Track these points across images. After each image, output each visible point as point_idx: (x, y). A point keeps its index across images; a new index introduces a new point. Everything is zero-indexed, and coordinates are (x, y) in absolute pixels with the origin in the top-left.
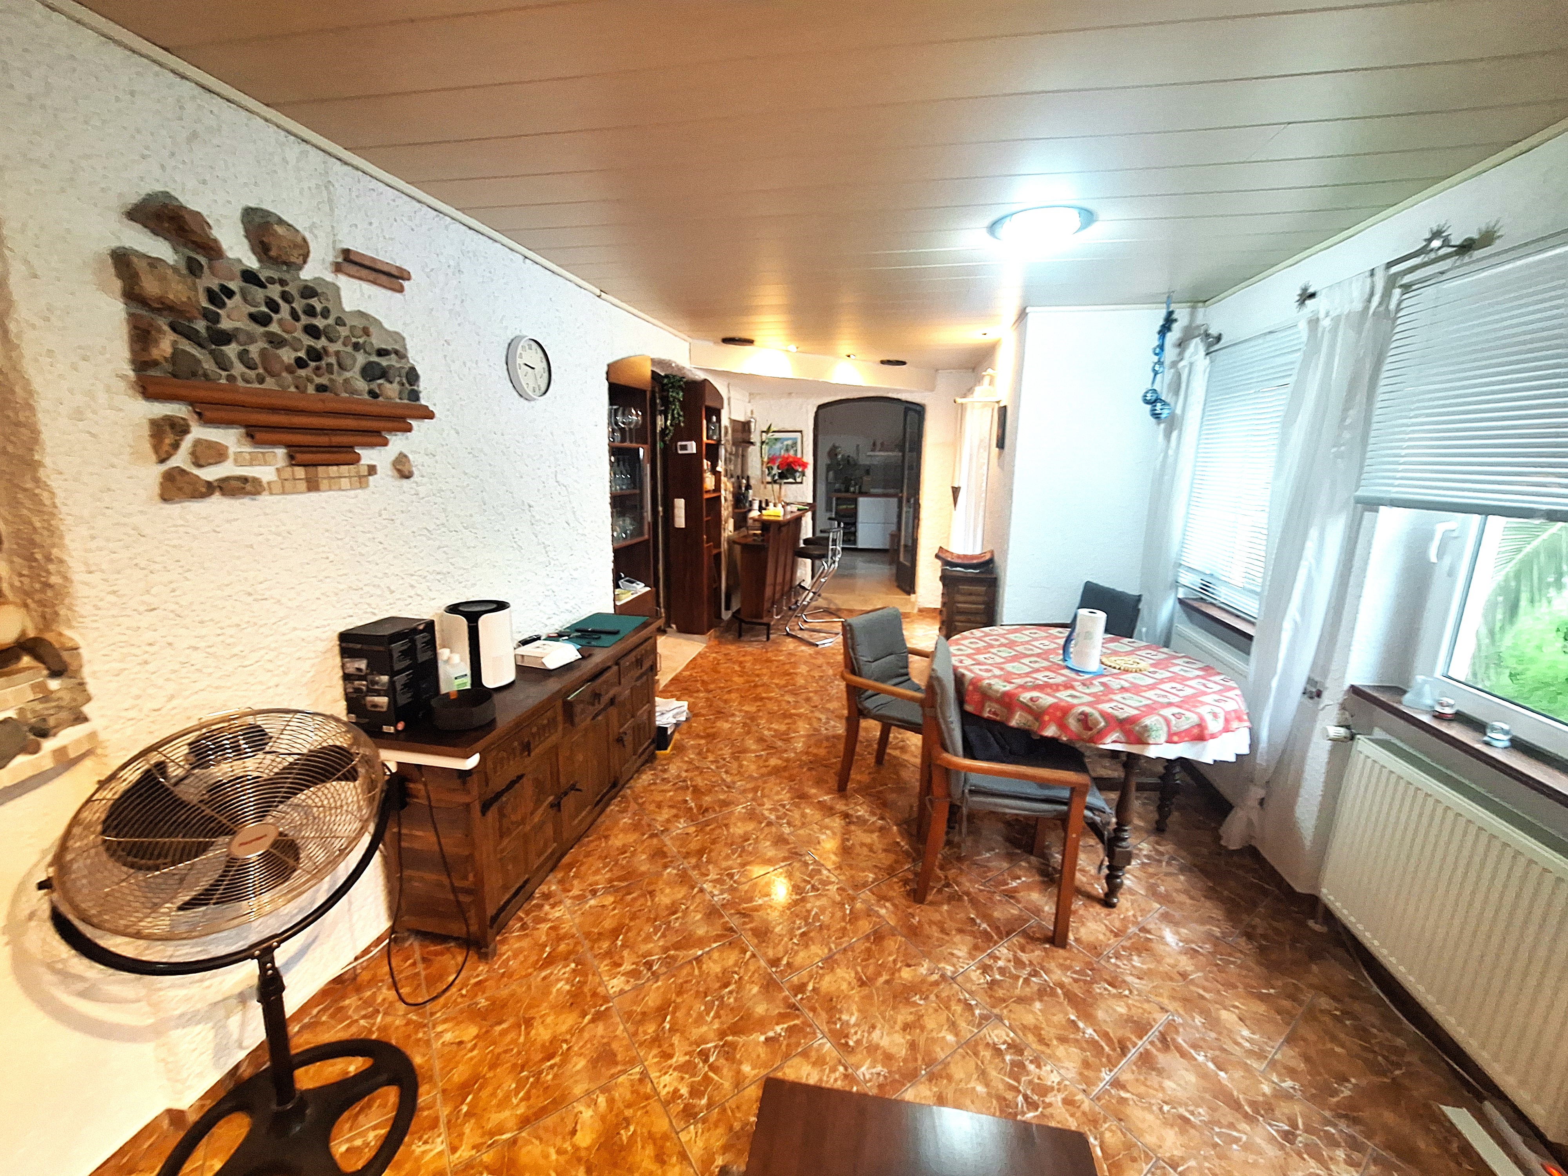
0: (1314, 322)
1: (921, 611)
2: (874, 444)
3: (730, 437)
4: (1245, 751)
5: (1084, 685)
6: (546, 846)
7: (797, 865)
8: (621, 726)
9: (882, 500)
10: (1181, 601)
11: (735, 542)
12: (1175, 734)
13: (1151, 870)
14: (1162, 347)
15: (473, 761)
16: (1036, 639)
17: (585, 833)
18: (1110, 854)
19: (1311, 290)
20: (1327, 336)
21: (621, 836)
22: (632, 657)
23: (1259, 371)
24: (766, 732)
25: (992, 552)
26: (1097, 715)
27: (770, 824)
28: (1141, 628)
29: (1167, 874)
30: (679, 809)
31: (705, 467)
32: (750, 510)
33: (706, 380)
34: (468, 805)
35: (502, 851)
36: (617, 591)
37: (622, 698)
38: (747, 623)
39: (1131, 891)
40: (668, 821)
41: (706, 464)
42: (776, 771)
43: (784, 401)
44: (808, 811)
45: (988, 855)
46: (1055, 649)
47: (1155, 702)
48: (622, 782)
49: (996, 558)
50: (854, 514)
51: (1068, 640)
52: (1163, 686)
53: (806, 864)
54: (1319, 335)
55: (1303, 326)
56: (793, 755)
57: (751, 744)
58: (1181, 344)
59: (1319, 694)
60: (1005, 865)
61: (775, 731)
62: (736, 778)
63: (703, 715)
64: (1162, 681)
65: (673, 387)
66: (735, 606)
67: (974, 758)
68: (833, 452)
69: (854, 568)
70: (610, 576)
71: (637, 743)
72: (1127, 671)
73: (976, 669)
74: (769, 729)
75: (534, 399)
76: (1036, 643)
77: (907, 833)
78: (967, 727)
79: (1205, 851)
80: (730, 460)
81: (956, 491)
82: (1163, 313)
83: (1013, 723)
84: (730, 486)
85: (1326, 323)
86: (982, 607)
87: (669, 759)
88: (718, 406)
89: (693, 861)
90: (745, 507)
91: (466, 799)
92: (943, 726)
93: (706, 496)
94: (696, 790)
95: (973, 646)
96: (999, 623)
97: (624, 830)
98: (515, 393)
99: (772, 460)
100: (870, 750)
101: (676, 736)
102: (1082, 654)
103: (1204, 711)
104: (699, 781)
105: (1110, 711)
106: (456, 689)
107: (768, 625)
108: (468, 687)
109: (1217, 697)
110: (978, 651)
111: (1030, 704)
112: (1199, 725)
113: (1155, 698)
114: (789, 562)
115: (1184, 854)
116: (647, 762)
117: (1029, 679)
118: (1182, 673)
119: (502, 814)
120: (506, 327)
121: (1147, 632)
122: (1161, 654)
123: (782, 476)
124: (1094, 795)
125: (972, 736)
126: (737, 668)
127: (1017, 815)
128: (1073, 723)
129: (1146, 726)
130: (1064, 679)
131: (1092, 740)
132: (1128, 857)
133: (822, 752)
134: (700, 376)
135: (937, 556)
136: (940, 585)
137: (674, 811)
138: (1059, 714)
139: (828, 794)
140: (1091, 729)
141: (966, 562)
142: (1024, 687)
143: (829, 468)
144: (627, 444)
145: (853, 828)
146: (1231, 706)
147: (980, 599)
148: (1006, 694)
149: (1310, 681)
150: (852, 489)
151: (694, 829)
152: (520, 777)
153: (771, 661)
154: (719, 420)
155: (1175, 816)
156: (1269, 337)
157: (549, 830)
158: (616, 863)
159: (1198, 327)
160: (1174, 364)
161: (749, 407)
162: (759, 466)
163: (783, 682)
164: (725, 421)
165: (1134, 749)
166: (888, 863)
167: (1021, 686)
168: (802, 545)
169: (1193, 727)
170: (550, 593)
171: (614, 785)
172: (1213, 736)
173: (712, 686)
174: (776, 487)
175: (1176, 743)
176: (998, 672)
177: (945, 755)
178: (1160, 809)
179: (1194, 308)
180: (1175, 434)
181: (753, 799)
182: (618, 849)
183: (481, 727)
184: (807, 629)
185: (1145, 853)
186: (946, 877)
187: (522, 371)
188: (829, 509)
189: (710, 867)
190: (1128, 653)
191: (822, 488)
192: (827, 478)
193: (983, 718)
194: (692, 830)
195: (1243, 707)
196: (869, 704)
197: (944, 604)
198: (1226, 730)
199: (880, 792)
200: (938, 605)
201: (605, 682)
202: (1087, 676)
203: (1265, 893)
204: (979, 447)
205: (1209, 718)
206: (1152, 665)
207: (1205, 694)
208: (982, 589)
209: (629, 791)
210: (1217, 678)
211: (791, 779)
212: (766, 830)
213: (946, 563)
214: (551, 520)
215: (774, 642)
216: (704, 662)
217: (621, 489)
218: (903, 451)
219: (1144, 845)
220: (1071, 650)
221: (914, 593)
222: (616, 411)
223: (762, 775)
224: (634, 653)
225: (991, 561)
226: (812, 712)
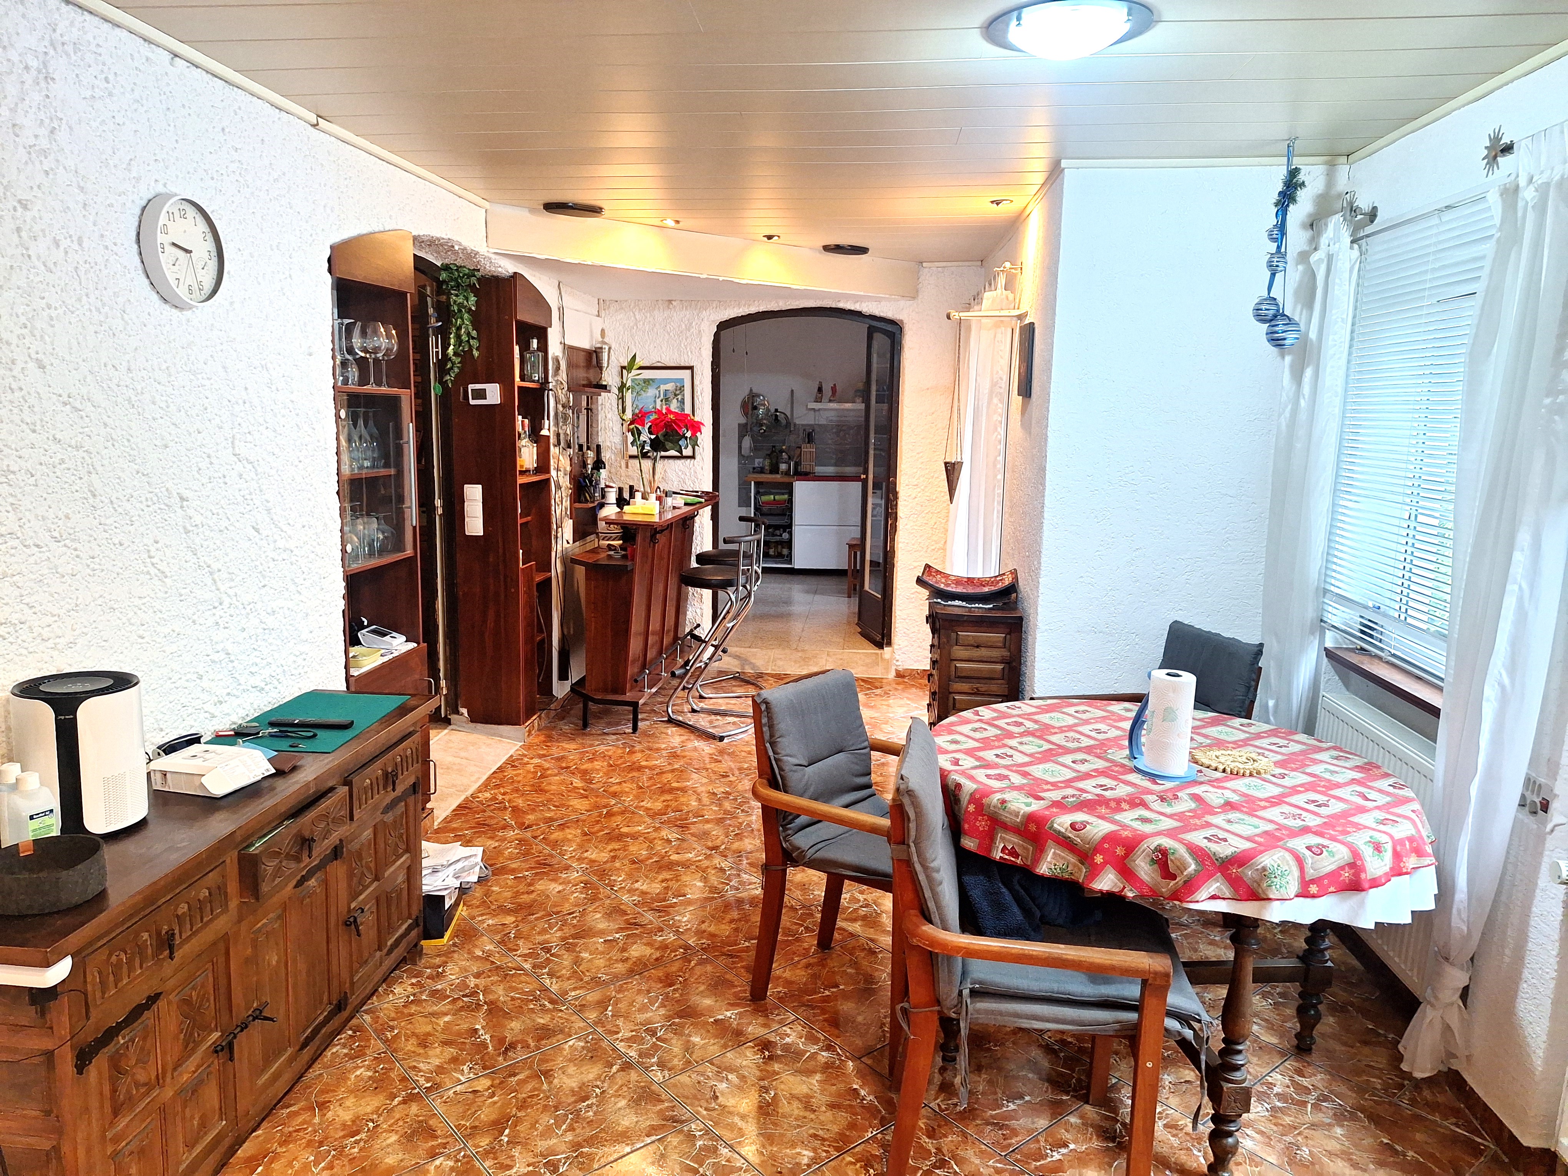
0: (1511, 193)
1: (900, 675)
2: (820, 390)
3: (563, 376)
4: (1430, 905)
5: (1163, 799)
6: (204, 1125)
7: (674, 1140)
8: (354, 896)
9: (833, 486)
10: (1329, 653)
11: (574, 561)
12: (1313, 881)
13: (1288, 1120)
14: (1282, 227)
15: (61, 971)
16: (1087, 722)
17: (280, 1102)
18: (1215, 1095)
19: (1506, 140)
20: (1531, 216)
21: (350, 1102)
22: (377, 770)
23: (1434, 270)
24: (625, 898)
25: (1014, 573)
26: (1182, 851)
27: (627, 1066)
28: (1266, 699)
29: (1313, 1126)
30: (461, 1047)
31: (519, 428)
32: (602, 505)
33: (515, 273)
34: (49, 1055)
35: (116, 1140)
36: (354, 651)
37: (355, 846)
38: (596, 701)
39: (1254, 1159)
40: (440, 1070)
41: (521, 423)
42: (638, 969)
43: (659, 315)
44: (696, 1039)
45: (1012, 1106)
46: (1117, 738)
47: (1281, 827)
48: (354, 1000)
49: (1021, 583)
50: (786, 510)
51: (1138, 722)
52: (1293, 800)
53: (691, 1137)
54: (1520, 213)
55: (1494, 199)
56: (672, 937)
57: (597, 920)
58: (1314, 224)
59: (1545, 807)
60: (1042, 1123)
61: (644, 893)
62: (567, 985)
63: (513, 871)
64: (1294, 790)
65: (458, 286)
66: (576, 673)
67: (979, 931)
68: (750, 405)
69: (788, 602)
70: (337, 624)
71: (383, 930)
72: (1236, 774)
73: (980, 775)
74: (631, 891)
75: (191, 307)
76: (1085, 729)
77: (867, 1073)
78: (966, 878)
79: (1377, 1082)
80: (565, 418)
81: (952, 470)
82: (1282, 173)
83: (1044, 869)
84: (565, 463)
85: (1528, 194)
86: (999, 667)
87: (447, 954)
88: (543, 324)
89: (484, 1142)
90: (592, 497)
91: (47, 1044)
92: (922, 877)
93: (521, 480)
94: (495, 1010)
95: (978, 735)
96: (1028, 695)
97: (358, 1091)
98: (155, 297)
99: (639, 418)
100: (808, 922)
101: (462, 911)
102: (1161, 747)
103: (1360, 840)
104: (500, 993)
105: (1204, 844)
106: (31, 837)
107: (635, 705)
108: (56, 832)
109: (1381, 815)
110: (987, 744)
111: (1071, 834)
112: (1352, 865)
113: (1281, 820)
114: (672, 593)
115: (1343, 1089)
116: (404, 960)
117: (1070, 791)
118: (1327, 776)
119: (117, 1067)
120: (138, 179)
121: (1276, 706)
122: (1299, 743)
123: (657, 445)
124: (1181, 991)
125: (976, 894)
126: (577, 782)
127: (1062, 1032)
128: (1144, 869)
129: (1264, 869)
130: (1129, 789)
131: (1176, 895)
132: (1244, 1099)
133: (725, 930)
134: (506, 268)
135: (920, 581)
136: (927, 629)
137: (452, 1051)
138: (1120, 851)
139: (733, 1005)
140: (1174, 877)
141: (970, 590)
142: (1060, 806)
143: (743, 430)
144: (371, 388)
145: (777, 1067)
146: (1403, 830)
147: (995, 653)
148: (1031, 818)
149: (1529, 783)
150: (783, 467)
151: (487, 1082)
152: (154, 999)
153: (640, 769)
154: (543, 347)
155: (1328, 1024)
156: (1447, 216)
157: (211, 1095)
158: (341, 1153)
159: (1339, 195)
160: (1304, 257)
161: (598, 325)
162: (617, 428)
163: (658, 805)
164: (555, 349)
165: (1246, 909)
166: (835, 1129)
167: (1056, 804)
168: (694, 564)
169: (1342, 868)
170: (222, 655)
171: (340, 1007)
172: (1375, 883)
173: (531, 818)
174: (647, 464)
175: (1314, 896)
176: (1017, 779)
177: (928, 928)
178: (1301, 1011)
179: (1332, 165)
180: (1309, 372)
181: (599, 1022)
182: (344, 1125)
183: (76, 908)
184: (703, 711)
185: (1276, 1090)
186: (939, 1150)
187: (167, 258)
188: (744, 501)
189: (516, 1152)
190: (1239, 744)
191: (730, 466)
192: (740, 448)
193: (993, 862)
194: (483, 1084)
195: (1426, 832)
196: (802, 840)
197: (934, 663)
198: (1397, 871)
199: (826, 1000)
200: (925, 665)
201: (324, 817)
202: (1169, 785)
203: (1476, 1151)
204: (991, 393)
205: (1367, 852)
206: (1277, 764)
207: (1362, 810)
208: (997, 637)
209: (367, 1018)
210: (1384, 784)
211: (668, 981)
212: (620, 1079)
213: (937, 593)
214: (224, 523)
215: (645, 734)
216: (520, 775)
217: (361, 468)
218: (867, 401)
219: (1276, 1077)
220: (1143, 740)
221: (889, 644)
222: (349, 329)
223: (616, 977)
224: (379, 763)
225: (1012, 589)
226: (708, 857)
